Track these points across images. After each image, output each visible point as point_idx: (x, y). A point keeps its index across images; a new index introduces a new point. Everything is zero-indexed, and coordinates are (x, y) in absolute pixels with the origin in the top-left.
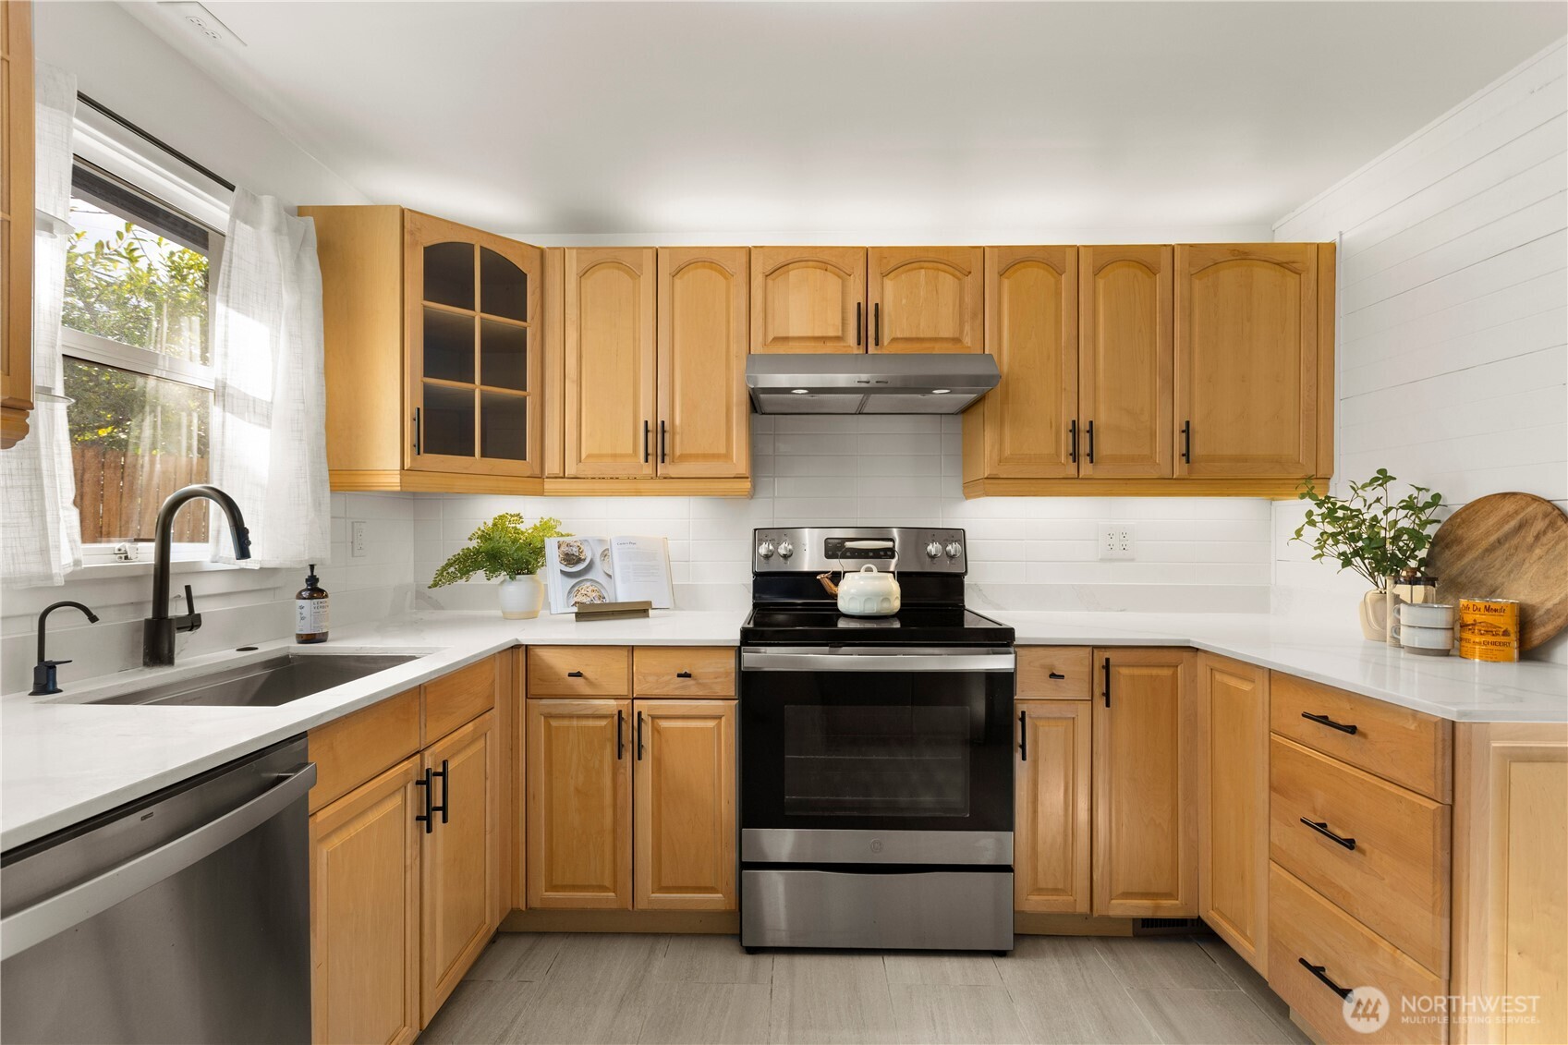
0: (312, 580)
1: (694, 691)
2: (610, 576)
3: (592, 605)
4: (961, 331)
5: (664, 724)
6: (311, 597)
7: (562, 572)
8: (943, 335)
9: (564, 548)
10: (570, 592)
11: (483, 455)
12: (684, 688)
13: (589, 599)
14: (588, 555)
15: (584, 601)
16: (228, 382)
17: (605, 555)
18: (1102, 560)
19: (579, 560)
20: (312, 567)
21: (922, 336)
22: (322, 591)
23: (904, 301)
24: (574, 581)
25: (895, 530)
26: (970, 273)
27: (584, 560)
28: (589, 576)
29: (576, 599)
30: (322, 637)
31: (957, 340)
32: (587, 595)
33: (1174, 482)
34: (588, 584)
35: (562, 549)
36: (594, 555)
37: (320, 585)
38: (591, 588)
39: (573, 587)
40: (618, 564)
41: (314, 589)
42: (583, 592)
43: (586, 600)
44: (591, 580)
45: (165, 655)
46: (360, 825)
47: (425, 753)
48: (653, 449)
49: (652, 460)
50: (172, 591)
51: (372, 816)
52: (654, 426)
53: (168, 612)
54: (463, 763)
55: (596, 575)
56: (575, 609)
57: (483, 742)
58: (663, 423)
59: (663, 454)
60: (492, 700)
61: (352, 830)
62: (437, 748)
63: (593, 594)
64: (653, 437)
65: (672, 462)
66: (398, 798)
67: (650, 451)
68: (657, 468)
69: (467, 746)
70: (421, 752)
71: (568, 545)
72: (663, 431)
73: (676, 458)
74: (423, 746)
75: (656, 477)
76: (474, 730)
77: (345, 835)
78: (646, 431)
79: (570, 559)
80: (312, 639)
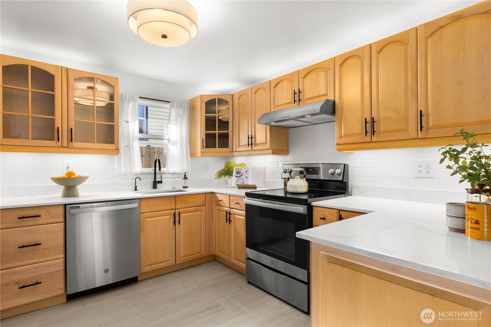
0: (185, 176)
1: (239, 208)
2: (247, 178)
3: (241, 185)
4: (327, 91)
5: (236, 216)
6: (184, 179)
7: (235, 176)
8: (321, 94)
9: (237, 170)
10: (236, 181)
11: (218, 148)
12: (238, 207)
14: (242, 172)
16: (170, 138)
17: (246, 172)
18: (416, 178)
19: (240, 173)
20: (185, 173)
21: (314, 96)
22: (187, 178)
23: (309, 85)
24: (238, 178)
25: (321, 164)
26: (329, 68)
29: (237, 183)
30: (187, 187)
31: (326, 95)
32: (240, 182)
33: (418, 140)
36: (243, 172)
37: (186, 177)
38: (241, 180)
40: (250, 174)
41: (185, 178)
42: (239, 181)
43: (239, 183)
44: (242, 178)
45: (155, 187)
46: (156, 218)
47: (176, 210)
48: (250, 143)
49: (250, 146)
50: (157, 176)
51: (160, 218)
52: (250, 137)
53: (157, 180)
54: (191, 215)
55: (243, 177)
56: (236, 186)
57: (200, 212)
58: (251, 135)
59: (252, 144)
60: (204, 204)
61: (154, 219)
62: (181, 210)
63: (242, 182)
64: (250, 139)
65: (255, 146)
66: (168, 217)
67: (249, 144)
68: (252, 148)
69: (193, 212)
70: (175, 209)
71: (238, 169)
72: (252, 138)
73: (256, 145)
74: (176, 209)
75: (252, 150)
76: (195, 209)
77: (152, 219)
78: (249, 138)
79: (238, 173)
80: (184, 187)
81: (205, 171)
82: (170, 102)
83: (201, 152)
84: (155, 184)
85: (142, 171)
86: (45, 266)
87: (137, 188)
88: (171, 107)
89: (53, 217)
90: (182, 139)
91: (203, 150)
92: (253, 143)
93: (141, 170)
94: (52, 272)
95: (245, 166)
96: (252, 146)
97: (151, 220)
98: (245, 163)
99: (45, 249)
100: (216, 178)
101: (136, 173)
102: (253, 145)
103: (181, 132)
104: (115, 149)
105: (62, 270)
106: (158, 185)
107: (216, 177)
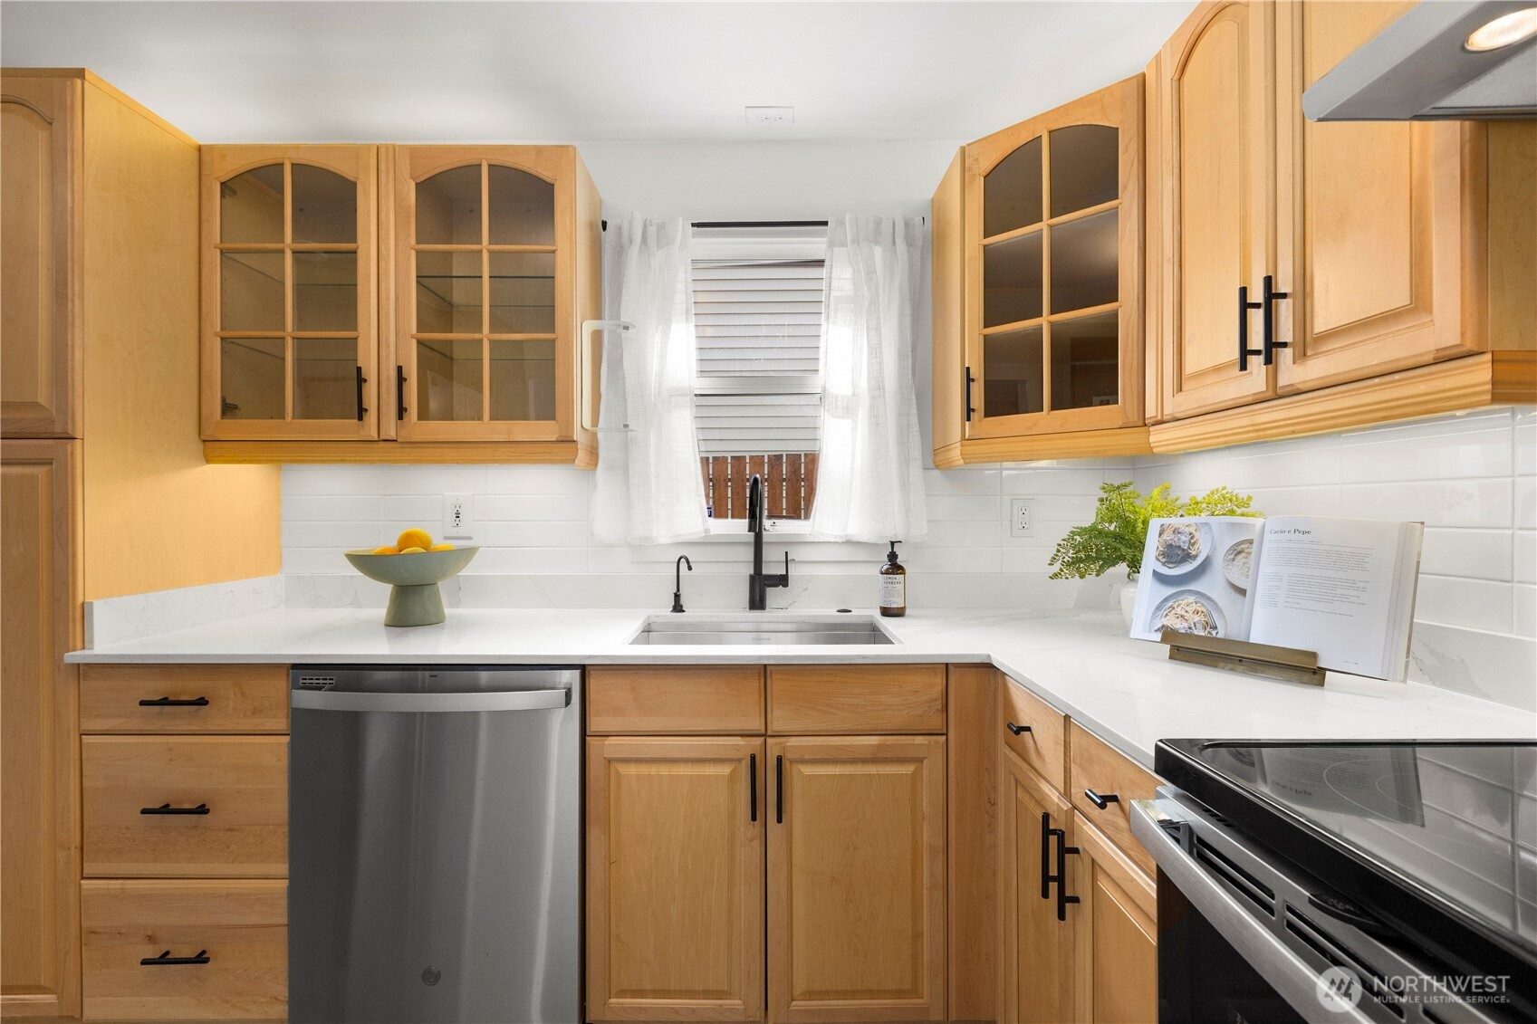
0: (893, 556)
1: (1123, 838)
2: (1242, 592)
6: (886, 573)
7: (1155, 574)
9: (1168, 536)
10: (1159, 609)
11: (1054, 408)
13: (1186, 625)
14: (1203, 550)
15: (1177, 626)
16: (827, 388)
17: (1237, 551)
19: (1187, 557)
20: (893, 544)
22: (901, 568)
24: (1170, 591)
27: (1196, 556)
28: (1193, 587)
29: (1165, 622)
30: (899, 612)
32: (1185, 618)
34: (1191, 599)
35: (1165, 537)
36: (1213, 549)
37: (899, 562)
38: (1194, 607)
39: (1166, 600)
40: (1268, 571)
41: (895, 567)
42: (1179, 611)
43: (1180, 626)
44: (1200, 594)
45: (757, 602)
46: (664, 770)
47: (770, 740)
48: (1256, 341)
49: (1256, 362)
50: (767, 554)
51: (683, 770)
52: (1257, 295)
53: (766, 571)
54: (851, 777)
55: (1212, 585)
56: (1158, 637)
57: (908, 769)
58: (1268, 281)
59: (1272, 346)
60: (936, 722)
61: (653, 770)
62: (793, 742)
63: (1197, 618)
64: (1256, 318)
65: (1302, 355)
66: (725, 770)
67: (1245, 352)
68: (1273, 377)
69: (864, 761)
70: (765, 735)
71: (1176, 531)
72: (1271, 295)
73: (1306, 346)
74: (769, 733)
75: (1276, 394)
76: (880, 747)
77: (644, 770)
78: (1245, 306)
79: (1174, 554)
80: (886, 612)
81: (1012, 536)
82: (825, 223)
83: (963, 438)
84: (761, 587)
85: (707, 531)
86: (228, 895)
87: (683, 601)
88: (831, 244)
89: (256, 712)
90: (877, 386)
91: (971, 428)
92: (1285, 332)
93: (701, 529)
94: (248, 927)
95: (1239, 511)
96: (1268, 361)
97: (638, 776)
98: (1243, 494)
99: (231, 830)
100: (1055, 576)
101: (681, 539)
102: (1285, 355)
103: (875, 351)
104: (558, 441)
105: (284, 926)
106: (773, 594)
107: (1057, 567)
